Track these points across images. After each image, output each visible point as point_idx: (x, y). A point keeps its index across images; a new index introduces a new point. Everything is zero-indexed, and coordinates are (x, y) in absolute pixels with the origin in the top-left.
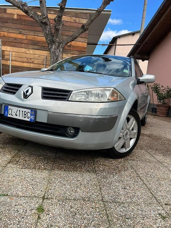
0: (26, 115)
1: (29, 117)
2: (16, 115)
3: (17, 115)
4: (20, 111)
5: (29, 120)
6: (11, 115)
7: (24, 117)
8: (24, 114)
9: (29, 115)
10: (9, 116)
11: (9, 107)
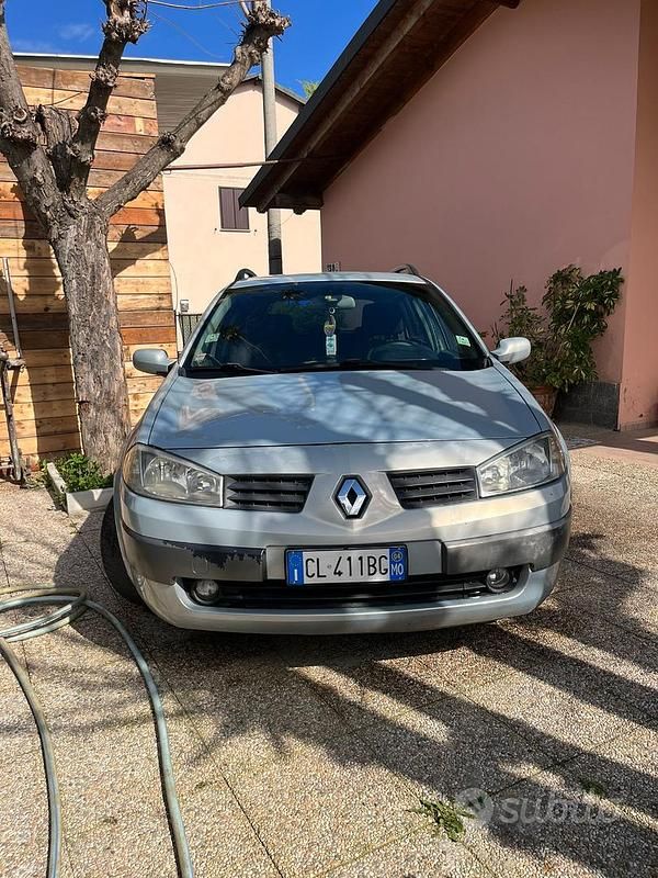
0: (377, 565)
1: (386, 570)
2: (335, 573)
3: (340, 573)
4: (349, 559)
5: (386, 578)
6: (319, 576)
7: (370, 574)
8: (369, 566)
9: (386, 564)
10: (307, 581)
11: (306, 555)
